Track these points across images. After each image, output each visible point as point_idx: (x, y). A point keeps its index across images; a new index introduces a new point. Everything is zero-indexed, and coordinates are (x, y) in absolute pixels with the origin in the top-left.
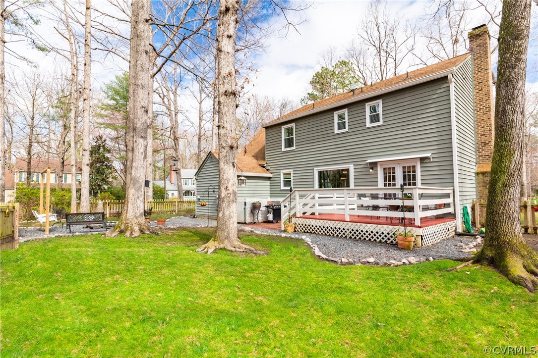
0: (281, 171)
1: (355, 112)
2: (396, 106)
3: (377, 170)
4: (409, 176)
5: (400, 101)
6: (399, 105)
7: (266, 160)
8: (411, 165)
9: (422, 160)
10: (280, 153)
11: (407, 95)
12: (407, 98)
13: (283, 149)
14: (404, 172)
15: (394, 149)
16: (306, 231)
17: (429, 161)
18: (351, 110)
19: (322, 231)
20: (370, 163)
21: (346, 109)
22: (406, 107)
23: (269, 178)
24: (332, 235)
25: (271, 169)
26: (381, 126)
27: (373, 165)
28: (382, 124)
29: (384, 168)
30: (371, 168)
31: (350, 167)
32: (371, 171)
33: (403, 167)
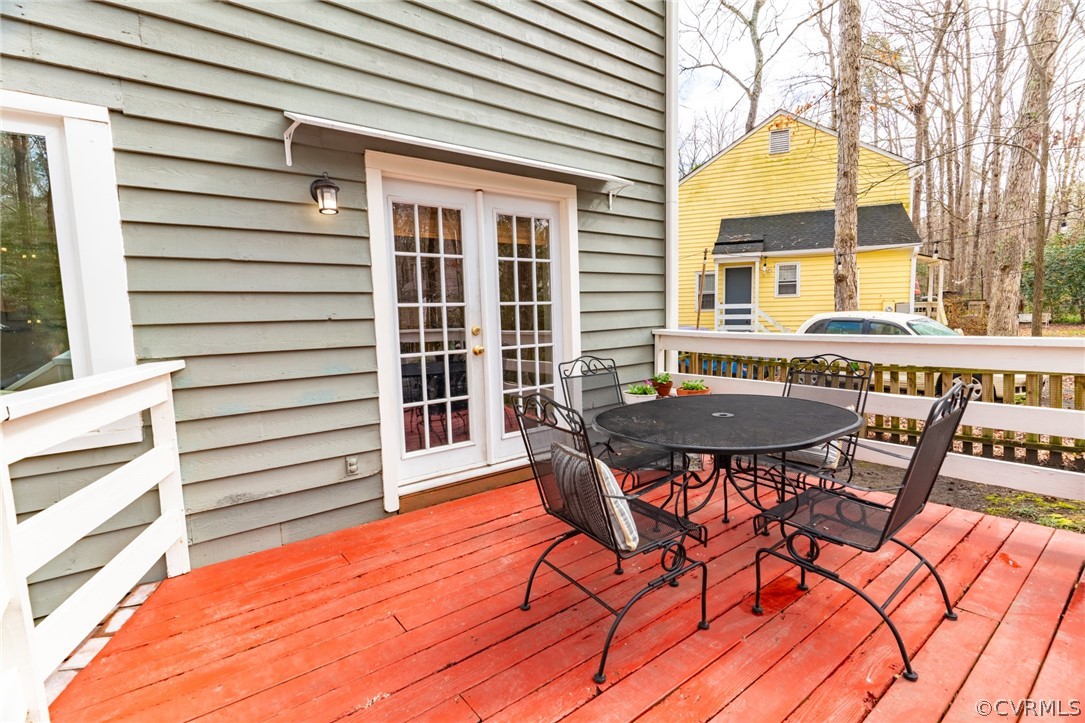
17: (603, 206)
29: (396, 206)
30: (319, 185)
31: (58, 121)
32: (329, 201)
33: (504, 222)
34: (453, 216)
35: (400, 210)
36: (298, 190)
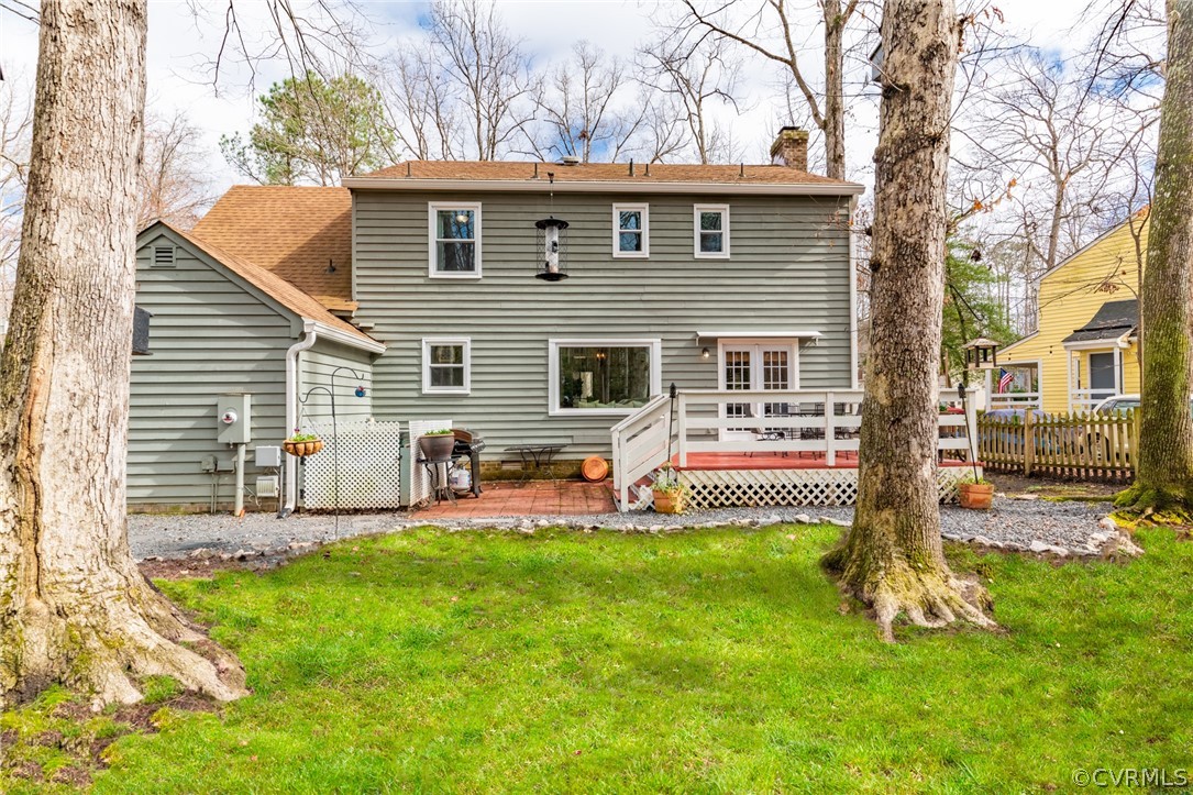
0: (425, 339)
1: (668, 218)
2: (758, 226)
3: (716, 356)
4: (775, 371)
5: (765, 218)
6: (764, 226)
7: (356, 296)
8: (779, 349)
9: (803, 341)
10: (421, 281)
11: (778, 211)
12: (777, 217)
13: (434, 273)
14: (767, 363)
15: (753, 314)
16: (717, 504)
17: (813, 345)
18: (657, 210)
19: (767, 498)
20: (703, 340)
21: (646, 205)
22: (776, 234)
23: (372, 357)
24: (795, 503)
25: (377, 328)
26: (726, 261)
27: (709, 344)
28: (728, 257)
29: (727, 353)
30: (705, 350)
31: (652, 343)
32: (707, 355)
33: (766, 353)
34: (747, 354)
35: (729, 354)
36: (699, 352)
